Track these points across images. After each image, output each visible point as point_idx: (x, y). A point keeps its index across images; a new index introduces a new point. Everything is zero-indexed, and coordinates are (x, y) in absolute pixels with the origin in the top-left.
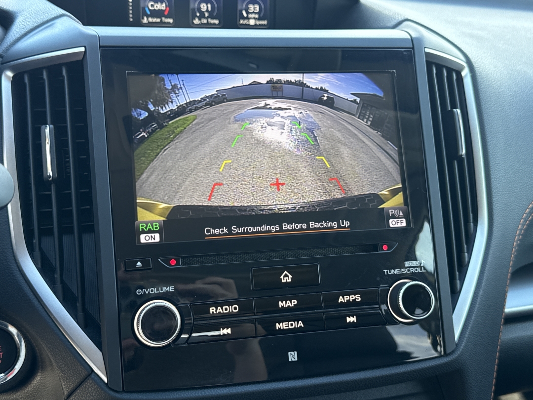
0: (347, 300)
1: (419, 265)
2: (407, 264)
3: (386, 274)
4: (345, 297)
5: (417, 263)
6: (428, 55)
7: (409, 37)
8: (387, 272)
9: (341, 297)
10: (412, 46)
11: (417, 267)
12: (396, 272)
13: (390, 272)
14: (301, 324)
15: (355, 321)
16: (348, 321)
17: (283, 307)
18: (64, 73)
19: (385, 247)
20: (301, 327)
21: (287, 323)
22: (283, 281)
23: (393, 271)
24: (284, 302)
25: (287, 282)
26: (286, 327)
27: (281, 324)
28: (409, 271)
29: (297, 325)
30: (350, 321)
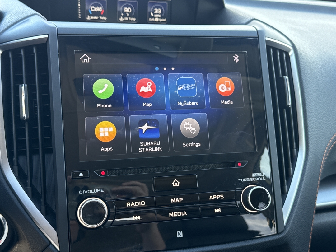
0: (215, 198)
1: (261, 176)
2: (254, 175)
3: (240, 181)
4: (214, 196)
5: (260, 175)
6: (267, 41)
7: (256, 30)
8: (241, 180)
9: (211, 196)
10: (257, 36)
11: (260, 177)
12: (247, 180)
13: (243, 180)
14: (185, 213)
15: (220, 212)
16: (215, 212)
17: (173, 202)
18: (35, 51)
19: (239, 164)
20: (185, 215)
21: (176, 213)
22: (174, 186)
23: (244, 180)
24: (174, 199)
25: (176, 186)
26: (175, 215)
27: (173, 213)
28: (255, 179)
29: (183, 214)
30: (217, 212)
